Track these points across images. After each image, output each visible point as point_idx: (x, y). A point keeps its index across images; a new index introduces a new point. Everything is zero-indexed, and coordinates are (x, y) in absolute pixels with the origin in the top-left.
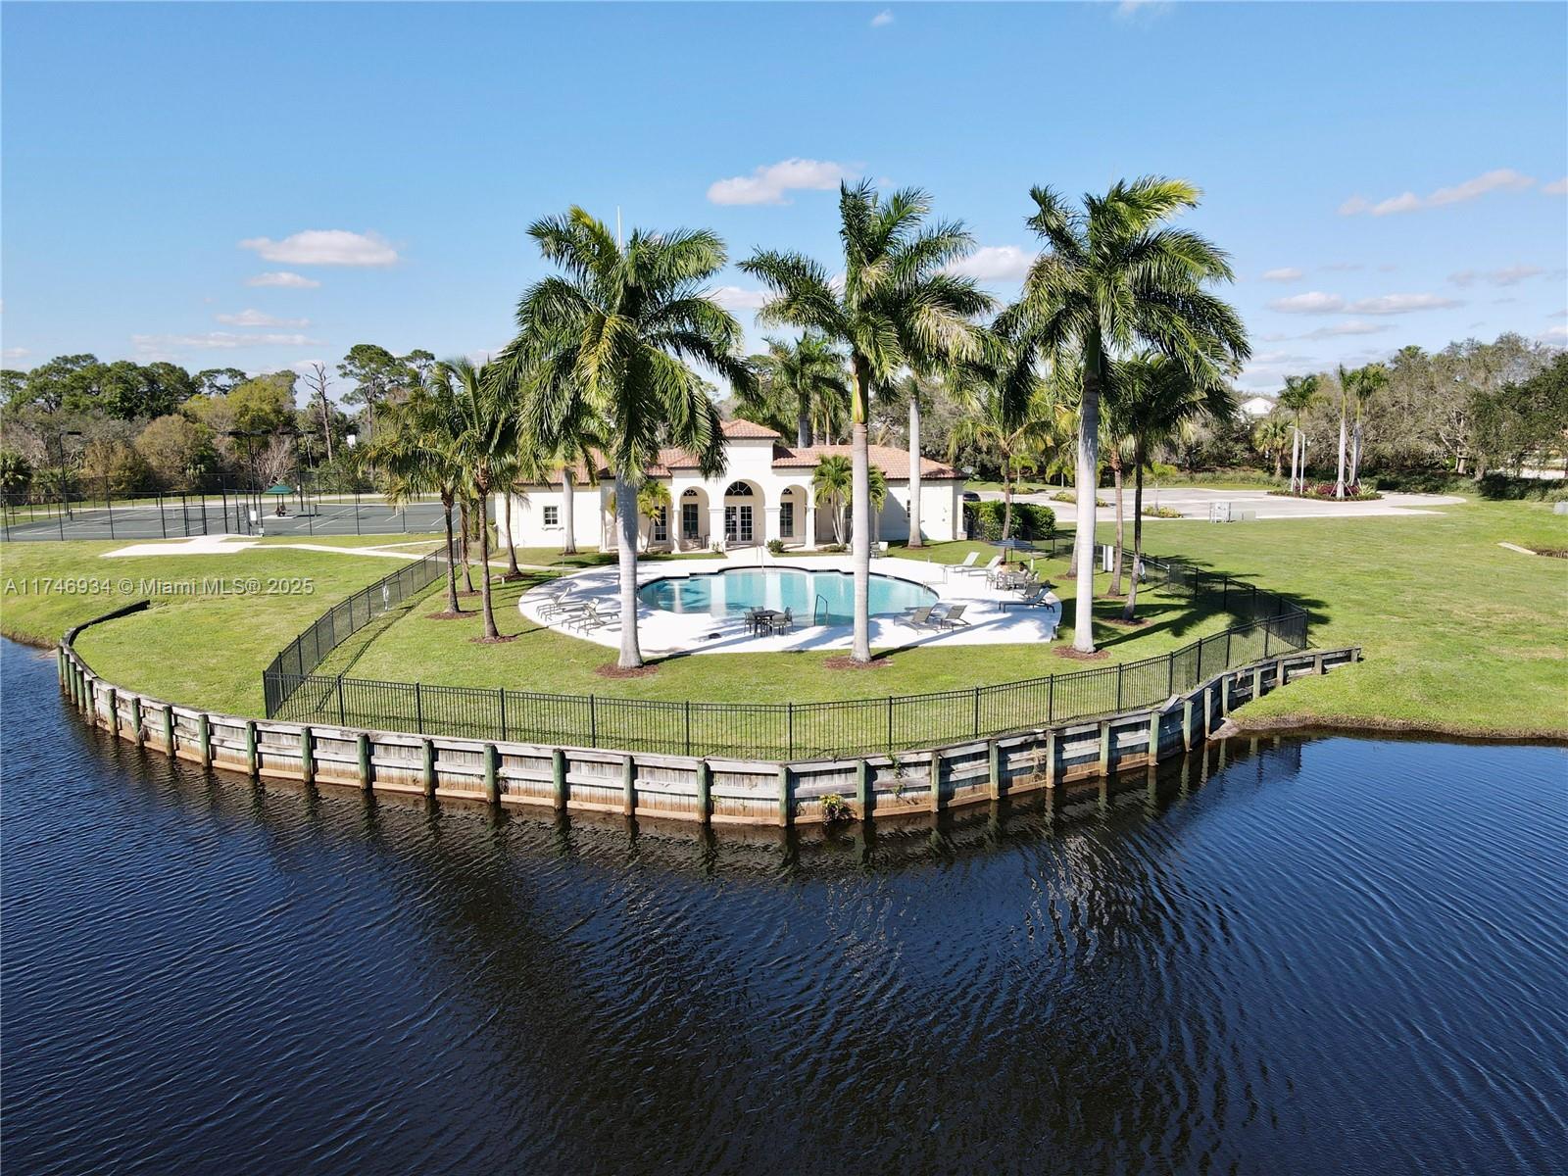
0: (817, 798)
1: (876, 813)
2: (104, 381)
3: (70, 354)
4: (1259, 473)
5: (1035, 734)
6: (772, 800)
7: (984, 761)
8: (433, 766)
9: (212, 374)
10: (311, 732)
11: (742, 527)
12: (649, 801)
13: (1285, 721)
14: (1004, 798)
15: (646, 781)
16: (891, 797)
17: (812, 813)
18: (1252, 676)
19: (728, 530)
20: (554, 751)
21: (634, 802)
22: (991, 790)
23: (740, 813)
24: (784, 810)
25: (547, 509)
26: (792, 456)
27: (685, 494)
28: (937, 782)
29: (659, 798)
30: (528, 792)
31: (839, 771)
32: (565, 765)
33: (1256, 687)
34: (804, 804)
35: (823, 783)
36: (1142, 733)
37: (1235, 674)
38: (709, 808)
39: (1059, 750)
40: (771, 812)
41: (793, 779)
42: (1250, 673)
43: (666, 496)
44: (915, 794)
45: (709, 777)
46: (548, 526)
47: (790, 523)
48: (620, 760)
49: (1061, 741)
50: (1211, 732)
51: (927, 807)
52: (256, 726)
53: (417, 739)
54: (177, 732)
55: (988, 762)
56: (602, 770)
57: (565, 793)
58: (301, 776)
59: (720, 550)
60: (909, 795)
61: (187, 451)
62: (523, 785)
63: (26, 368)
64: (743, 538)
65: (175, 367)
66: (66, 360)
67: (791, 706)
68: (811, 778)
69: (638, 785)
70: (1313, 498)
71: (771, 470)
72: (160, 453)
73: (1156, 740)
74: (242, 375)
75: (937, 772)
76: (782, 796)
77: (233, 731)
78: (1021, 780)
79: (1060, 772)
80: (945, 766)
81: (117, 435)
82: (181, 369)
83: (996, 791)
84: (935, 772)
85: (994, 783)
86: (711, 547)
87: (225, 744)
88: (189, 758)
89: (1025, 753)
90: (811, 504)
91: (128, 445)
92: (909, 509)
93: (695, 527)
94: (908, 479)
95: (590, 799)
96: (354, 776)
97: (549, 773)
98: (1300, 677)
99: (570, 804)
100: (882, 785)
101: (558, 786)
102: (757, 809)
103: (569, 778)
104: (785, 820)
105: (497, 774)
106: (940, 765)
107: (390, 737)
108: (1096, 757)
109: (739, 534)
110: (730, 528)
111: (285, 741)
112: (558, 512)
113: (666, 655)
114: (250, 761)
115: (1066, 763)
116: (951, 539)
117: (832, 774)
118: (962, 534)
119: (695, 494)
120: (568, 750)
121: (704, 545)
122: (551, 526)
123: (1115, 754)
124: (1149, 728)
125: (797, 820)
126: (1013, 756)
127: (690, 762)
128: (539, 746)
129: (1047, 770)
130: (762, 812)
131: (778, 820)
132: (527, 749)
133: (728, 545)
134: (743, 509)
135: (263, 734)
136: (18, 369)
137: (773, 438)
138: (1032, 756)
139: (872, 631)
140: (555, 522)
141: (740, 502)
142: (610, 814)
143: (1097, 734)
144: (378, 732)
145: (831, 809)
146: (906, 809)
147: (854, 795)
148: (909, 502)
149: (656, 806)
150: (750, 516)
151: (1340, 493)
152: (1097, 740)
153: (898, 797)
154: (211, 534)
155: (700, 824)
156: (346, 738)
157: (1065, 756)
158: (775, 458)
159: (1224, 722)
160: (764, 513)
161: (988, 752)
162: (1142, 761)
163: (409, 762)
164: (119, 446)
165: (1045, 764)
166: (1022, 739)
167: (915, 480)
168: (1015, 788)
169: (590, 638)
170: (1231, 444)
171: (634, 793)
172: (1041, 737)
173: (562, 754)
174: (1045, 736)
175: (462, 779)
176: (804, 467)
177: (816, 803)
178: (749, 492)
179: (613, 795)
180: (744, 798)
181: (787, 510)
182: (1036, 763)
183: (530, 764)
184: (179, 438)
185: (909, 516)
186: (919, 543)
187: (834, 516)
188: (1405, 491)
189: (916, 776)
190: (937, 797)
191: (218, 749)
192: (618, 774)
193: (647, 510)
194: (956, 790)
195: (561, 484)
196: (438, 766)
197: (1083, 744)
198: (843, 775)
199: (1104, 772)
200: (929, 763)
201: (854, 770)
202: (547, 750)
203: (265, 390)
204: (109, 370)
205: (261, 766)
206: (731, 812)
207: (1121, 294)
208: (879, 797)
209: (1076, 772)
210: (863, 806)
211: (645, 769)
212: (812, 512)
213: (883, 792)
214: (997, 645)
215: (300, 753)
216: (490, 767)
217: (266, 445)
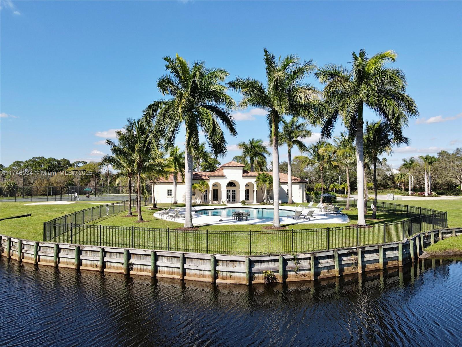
0: (262, 272)
1: (287, 280)
2: (45, 163)
3: (37, 157)
4: (397, 190)
5: (353, 249)
6: (242, 273)
7: (332, 259)
8: (104, 259)
9: (77, 163)
10: (58, 246)
11: (232, 197)
12: (190, 273)
13: (448, 252)
14: (341, 277)
15: (189, 264)
16: (293, 273)
17: (259, 279)
18: (431, 235)
19: (227, 198)
20: (152, 251)
21: (184, 274)
22: (336, 272)
23: (229, 278)
24: (248, 277)
25: (168, 191)
26: (249, 173)
27: (214, 186)
28: (313, 267)
29: (195, 272)
30: (141, 270)
31: (271, 261)
32: (156, 258)
33: (432, 240)
34: (256, 275)
35: (265, 266)
36: (395, 252)
37: (425, 234)
38: (215, 276)
39: (363, 257)
40: (242, 278)
41: (252, 263)
42: (430, 234)
43: (207, 186)
44: (303, 272)
45: (216, 262)
46: (169, 196)
47: (248, 196)
48: (178, 255)
49: (364, 253)
50: (420, 255)
51: (309, 278)
52: (38, 244)
53: (98, 248)
54: (12, 248)
55: (334, 260)
56: (171, 260)
57: (156, 270)
58: (53, 264)
59: (225, 203)
60: (301, 273)
61: (65, 182)
62: (139, 267)
63: (24, 160)
64: (233, 200)
65: (66, 160)
66: (36, 158)
67: (251, 232)
68: (259, 264)
69: (186, 266)
70: (417, 196)
71: (242, 177)
72: (57, 183)
73: (402, 255)
74: (86, 163)
75: (313, 262)
76: (247, 271)
77: (31, 247)
78: (348, 269)
79: (364, 267)
80: (317, 260)
81: (45, 178)
82: (68, 160)
83: (338, 272)
84: (312, 263)
85: (337, 269)
86: (222, 202)
87: (27, 252)
88: (15, 259)
89: (349, 257)
90: (255, 188)
91: (48, 180)
92: (288, 192)
93: (217, 196)
94: (287, 182)
95: (166, 273)
96: (73, 264)
97: (149, 261)
98: (448, 237)
99: (158, 275)
100: (290, 267)
101: (153, 267)
102: (236, 277)
103: (158, 263)
104: (248, 282)
105: (129, 262)
106: (315, 260)
107: (88, 248)
108: (378, 261)
109: (231, 199)
110: (228, 197)
111: (49, 250)
112: (172, 192)
113: (203, 225)
114: (35, 258)
115: (366, 263)
116: (302, 202)
117: (269, 262)
118: (305, 201)
119: (217, 186)
120: (158, 251)
121: (220, 202)
122: (170, 196)
123: (385, 260)
124: (398, 250)
125: (253, 282)
126: (344, 258)
127: (208, 256)
128: (146, 250)
129: (358, 265)
130: (238, 278)
131: (245, 282)
132: (141, 251)
133: (227, 203)
134: (233, 191)
135: (41, 247)
136: (21, 161)
137: (243, 166)
138: (352, 259)
139: (280, 220)
140: (171, 195)
141: (232, 189)
142: (174, 279)
143: (377, 251)
144: (84, 245)
145: (268, 277)
146: (300, 279)
147: (278, 272)
148: (288, 190)
149: (193, 275)
150: (235, 193)
151: (426, 194)
152: (377, 253)
153: (297, 273)
154: (63, 200)
155: (211, 283)
156: (71, 248)
157: (366, 259)
158: (243, 173)
159: (423, 252)
160: (240, 191)
161: (334, 255)
162: (396, 264)
163: (94, 258)
164: (45, 180)
165: (358, 262)
166: (348, 251)
167: (290, 182)
168: (345, 272)
169: (176, 221)
170: (387, 181)
171: (184, 270)
172: (355, 250)
173: (155, 253)
174: (357, 250)
175: (115, 265)
176: (253, 176)
177: (261, 275)
178: (235, 185)
179: (175, 271)
180: (230, 272)
181: (247, 192)
182: (354, 262)
183: (142, 258)
184: (63, 178)
185: (288, 194)
186: (292, 202)
187: (263, 193)
188: (447, 195)
189: (304, 264)
190: (314, 274)
191: (25, 254)
192: (178, 262)
193: (201, 190)
194: (321, 271)
195: (173, 182)
196: (106, 259)
197: (372, 255)
198: (273, 263)
199: (381, 267)
200: (310, 259)
201: (277, 260)
202: (149, 252)
203: (91, 166)
204: (47, 160)
205: (39, 261)
206: (225, 278)
207: (371, 86)
208: (289, 273)
209: (370, 267)
210: (282, 276)
211: (189, 259)
212: (256, 191)
213: (290, 271)
214: (327, 224)
215: (53, 255)
216: (126, 259)
217: (90, 181)
